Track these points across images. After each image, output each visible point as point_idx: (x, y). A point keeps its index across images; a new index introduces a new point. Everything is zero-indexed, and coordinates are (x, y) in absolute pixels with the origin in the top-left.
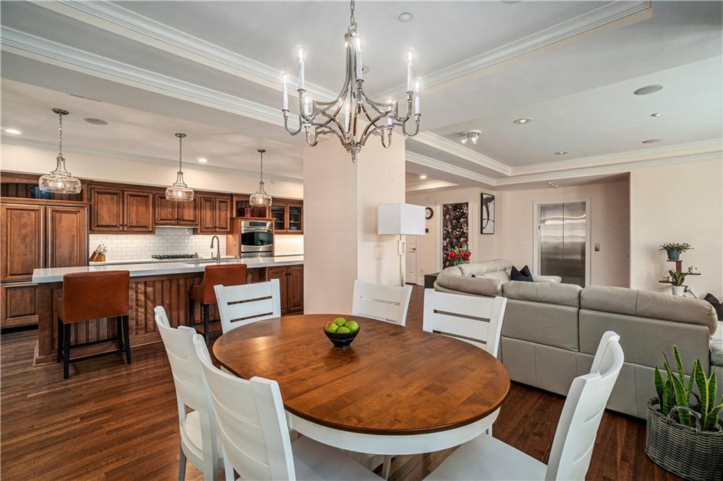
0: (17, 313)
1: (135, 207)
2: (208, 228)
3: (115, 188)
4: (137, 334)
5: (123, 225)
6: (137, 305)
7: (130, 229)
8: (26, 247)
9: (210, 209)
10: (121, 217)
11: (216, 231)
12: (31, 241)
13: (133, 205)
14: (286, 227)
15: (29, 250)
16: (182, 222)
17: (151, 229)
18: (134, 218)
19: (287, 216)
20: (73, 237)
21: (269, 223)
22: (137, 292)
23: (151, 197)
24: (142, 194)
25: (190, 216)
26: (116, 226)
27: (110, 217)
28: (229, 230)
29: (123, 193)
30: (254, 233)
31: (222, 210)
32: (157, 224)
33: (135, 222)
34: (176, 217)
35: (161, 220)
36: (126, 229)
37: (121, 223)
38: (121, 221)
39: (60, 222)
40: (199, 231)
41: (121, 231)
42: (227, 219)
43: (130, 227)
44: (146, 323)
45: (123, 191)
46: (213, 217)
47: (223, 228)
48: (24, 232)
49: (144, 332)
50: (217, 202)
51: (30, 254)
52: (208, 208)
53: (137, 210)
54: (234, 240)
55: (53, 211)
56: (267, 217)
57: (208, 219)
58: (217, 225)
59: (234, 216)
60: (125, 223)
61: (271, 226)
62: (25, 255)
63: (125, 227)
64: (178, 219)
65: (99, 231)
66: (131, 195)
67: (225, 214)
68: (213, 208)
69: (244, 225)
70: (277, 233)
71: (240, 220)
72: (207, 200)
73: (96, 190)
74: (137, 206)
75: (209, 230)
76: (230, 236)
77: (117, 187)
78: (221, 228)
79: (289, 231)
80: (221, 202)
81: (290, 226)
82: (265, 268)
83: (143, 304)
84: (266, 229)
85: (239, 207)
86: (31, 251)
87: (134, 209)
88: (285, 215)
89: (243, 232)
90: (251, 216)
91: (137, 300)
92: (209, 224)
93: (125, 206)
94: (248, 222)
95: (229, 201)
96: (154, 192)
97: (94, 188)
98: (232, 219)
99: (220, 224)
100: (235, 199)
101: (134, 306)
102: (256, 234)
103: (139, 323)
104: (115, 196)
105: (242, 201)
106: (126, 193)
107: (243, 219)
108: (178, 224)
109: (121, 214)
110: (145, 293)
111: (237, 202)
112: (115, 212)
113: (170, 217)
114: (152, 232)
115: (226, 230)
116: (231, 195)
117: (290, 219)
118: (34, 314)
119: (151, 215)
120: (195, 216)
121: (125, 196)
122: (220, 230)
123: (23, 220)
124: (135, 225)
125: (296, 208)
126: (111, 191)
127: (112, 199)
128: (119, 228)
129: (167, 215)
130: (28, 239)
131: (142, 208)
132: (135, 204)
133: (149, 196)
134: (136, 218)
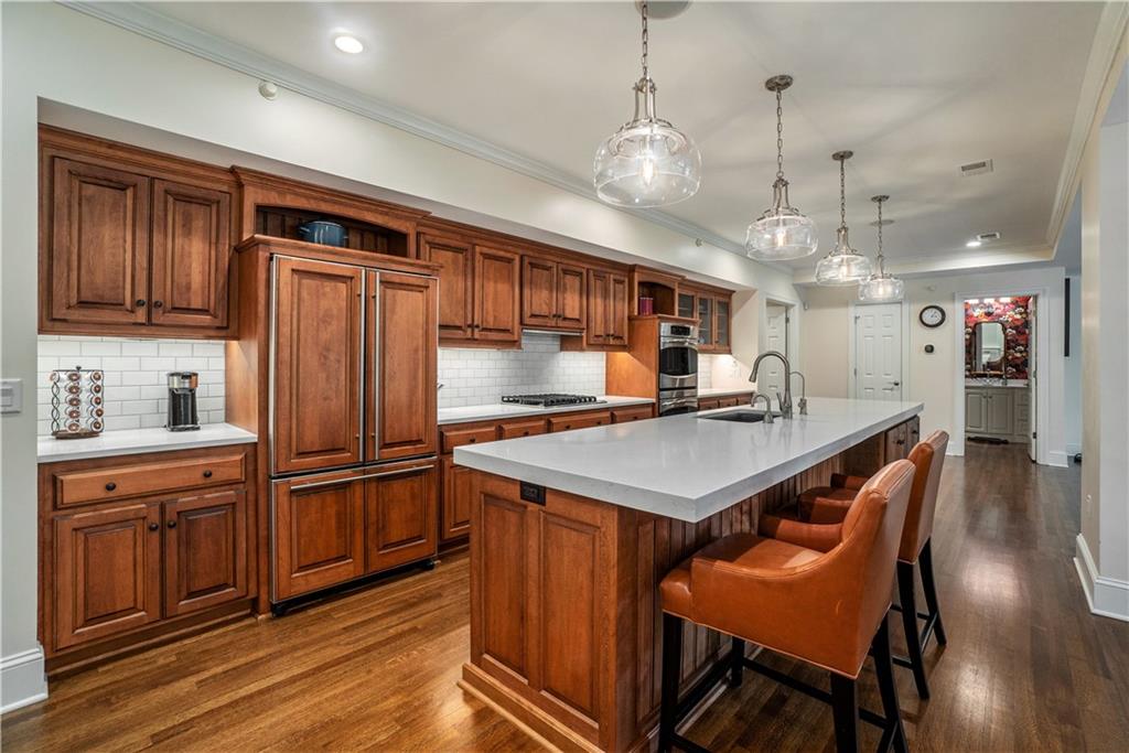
0: (311, 559)
1: (492, 284)
2: (597, 337)
3: (460, 237)
5: (472, 327)
7: (484, 335)
8: (328, 378)
9: (602, 295)
10: (469, 307)
13: (489, 279)
15: (333, 386)
16: (563, 323)
17: (515, 338)
18: (490, 309)
21: (691, 329)
23: (517, 263)
24: (502, 253)
25: (574, 309)
26: (459, 328)
28: (626, 342)
29: (473, 250)
32: (525, 326)
33: (491, 319)
34: (554, 311)
35: (533, 316)
36: (476, 335)
37: (469, 321)
38: (469, 315)
40: (585, 344)
41: (468, 338)
42: (623, 319)
43: (484, 329)
45: (473, 245)
46: (606, 312)
47: (618, 338)
48: (324, 336)
50: (612, 281)
51: (337, 397)
52: (598, 294)
53: (496, 290)
55: (383, 283)
58: (612, 332)
59: (636, 312)
60: (476, 323)
61: (694, 335)
62: (325, 399)
63: (476, 330)
64: (557, 316)
66: (486, 256)
67: (621, 308)
68: (606, 294)
69: (663, 333)
71: (658, 320)
72: (598, 277)
73: (428, 238)
74: (496, 282)
75: (600, 341)
77: (463, 235)
78: (615, 338)
80: (616, 281)
87: (490, 288)
88: (695, 315)
89: (662, 346)
92: (600, 329)
93: (477, 280)
94: (669, 326)
95: (627, 281)
96: (521, 252)
97: (425, 234)
98: (631, 318)
99: (614, 329)
100: (636, 278)
104: (460, 256)
106: (477, 249)
107: (663, 320)
108: (556, 327)
109: (469, 299)
111: (639, 284)
112: (459, 293)
113: (544, 309)
114: (516, 344)
115: (622, 342)
116: (633, 269)
118: (344, 557)
120: (581, 309)
121: (477, 256)
122: (615, 342)
123: (324, 304)
124: (491, 326)
126: (453, 243)
127: (455, 262)
128: (465, 331)
129: (541, 305)
130: (332, 357)
131: (503, 288)
132: (491, 276)
133: (513, 260)
134: (494, 310)
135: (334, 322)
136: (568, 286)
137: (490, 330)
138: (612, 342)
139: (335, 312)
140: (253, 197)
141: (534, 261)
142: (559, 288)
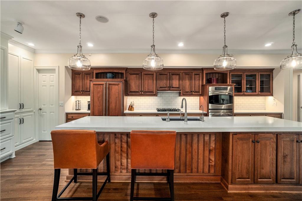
1: (147, 80)
2: (187, 92)
3: (138, 71)
4: (121, 172)
5: (141, 91)
6: (121, 150)
7: (145, 93)
8: (99, 103)
9: (189, 80)
10: (140, 87)
11: (192, 94)
12: (101, 100)
14: (243, 90)
16: (172, 89)
17: (155, 93)
18: (147, 87)
19: (244, 82)
20: (116, 98)
21: (229, 88)
22: (121, 141)
23: (155, 74)
24: (150, 73)
25: (176, 84)
27: (135, 87)
28: (201, 93)
29: (142, 73)
30: (218, 95)
31: (196, 80)
32: (158, 90)
33: (147, 89)
34: (168, 86)
35: (160, 88)
36: (143, 93)
37: (141, 90)
38: (141, 89)
39: (111, 90)
40: (182, 94)
41: (140, 94)
42: (199, 86)
43: (145, 92)
44: (127, 165)
45: (142, 72)
46: (191, 85)
47: (197, 92)
48: (99, 95)
49: (126, 171)
50: (193, 75)
52: (187, 79)
53: (148, 82)
54: (204, 100)
55: (109, 84)
56: (228, 83)
57: (187, 87)
58: (193, 90)
59: (204, 83)
60: (142, 90)
61: (231, 90)
63: (142, 92)
64: (170, 87)
65: (131, 94)
66: (145, 74)
67: (198, 83)
68: (191, 79)
69: (211, 90)
70: (236, 95)
71: (208, 86)
72: (186, 74)
74: (148, 80)
75: (188, 93)
76: (202, 97)
78: (195, 92)
79: (245, 93)
80: (195, 74)
81: (246, 89)
82: (229, 133)
83: (126, 150)
84: (227, 92)
85: (208, 78)
86: (101, 105)
87: (146, 82)
88: (243, 81)
89: (210, 94)
90: (216, 83)
91: (122, 147)
92: (188, 90)
93: (143, 80)
94: (214, 87)
95: (201, 73)
96: (157, 72)
97: (129, 72)
98: (203, 86)
99: (195, 89)
100: (205, 72)
101: (120, 152)
102: (219, 96)
103: (123, 164)
104: (138, 75)
105: (210, 73)
106: (143, 73)
107: (211, 86)
108: (170, 90)
109: (141, 85)
110: (127, 142)
111: (207, 74)
112: (138, 84)
113: (165, 86)
114: (155, 95)
115: (199, 93)
116: (202, 69)
117: (247, 84)
119: (155, 85)
120: (179, 84)
121: (143, 75)
122: (195, 93)
123: (99, 89)
124: (147, 91)
125: (251, 76)
126: (136, 73)
127: (136, 77)
128: (139, 93)
129: (163, 84)
130: (100, 99)
131: (150, 81)
132: (147, 79)
133: (154, 74)
134: (148, 87)
135: (100, 93)
136: (174, 79)
137: (147, 92)
138: (193, 93)
139: (100, 91)
140: (95, 72)
141: (160, 73)
142: (170, 79)
